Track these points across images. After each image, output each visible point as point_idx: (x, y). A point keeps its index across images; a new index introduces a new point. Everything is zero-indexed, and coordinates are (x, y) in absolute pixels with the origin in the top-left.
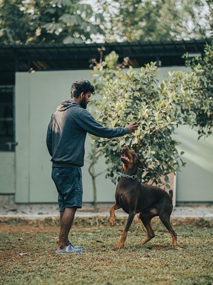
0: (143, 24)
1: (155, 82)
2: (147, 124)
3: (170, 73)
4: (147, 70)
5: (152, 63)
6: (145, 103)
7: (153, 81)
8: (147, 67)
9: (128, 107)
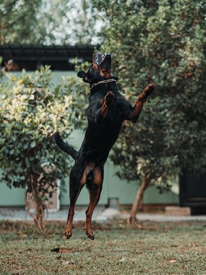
0: (18, 27)
1: (50, 86)
2: (44, 128)
3: (63, 77)
4: (42, 73)
5: (46, 66)
6: (41, 106)
7: (47, 84)
8: (41, 71)
9: (24, 110)
